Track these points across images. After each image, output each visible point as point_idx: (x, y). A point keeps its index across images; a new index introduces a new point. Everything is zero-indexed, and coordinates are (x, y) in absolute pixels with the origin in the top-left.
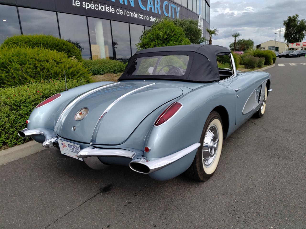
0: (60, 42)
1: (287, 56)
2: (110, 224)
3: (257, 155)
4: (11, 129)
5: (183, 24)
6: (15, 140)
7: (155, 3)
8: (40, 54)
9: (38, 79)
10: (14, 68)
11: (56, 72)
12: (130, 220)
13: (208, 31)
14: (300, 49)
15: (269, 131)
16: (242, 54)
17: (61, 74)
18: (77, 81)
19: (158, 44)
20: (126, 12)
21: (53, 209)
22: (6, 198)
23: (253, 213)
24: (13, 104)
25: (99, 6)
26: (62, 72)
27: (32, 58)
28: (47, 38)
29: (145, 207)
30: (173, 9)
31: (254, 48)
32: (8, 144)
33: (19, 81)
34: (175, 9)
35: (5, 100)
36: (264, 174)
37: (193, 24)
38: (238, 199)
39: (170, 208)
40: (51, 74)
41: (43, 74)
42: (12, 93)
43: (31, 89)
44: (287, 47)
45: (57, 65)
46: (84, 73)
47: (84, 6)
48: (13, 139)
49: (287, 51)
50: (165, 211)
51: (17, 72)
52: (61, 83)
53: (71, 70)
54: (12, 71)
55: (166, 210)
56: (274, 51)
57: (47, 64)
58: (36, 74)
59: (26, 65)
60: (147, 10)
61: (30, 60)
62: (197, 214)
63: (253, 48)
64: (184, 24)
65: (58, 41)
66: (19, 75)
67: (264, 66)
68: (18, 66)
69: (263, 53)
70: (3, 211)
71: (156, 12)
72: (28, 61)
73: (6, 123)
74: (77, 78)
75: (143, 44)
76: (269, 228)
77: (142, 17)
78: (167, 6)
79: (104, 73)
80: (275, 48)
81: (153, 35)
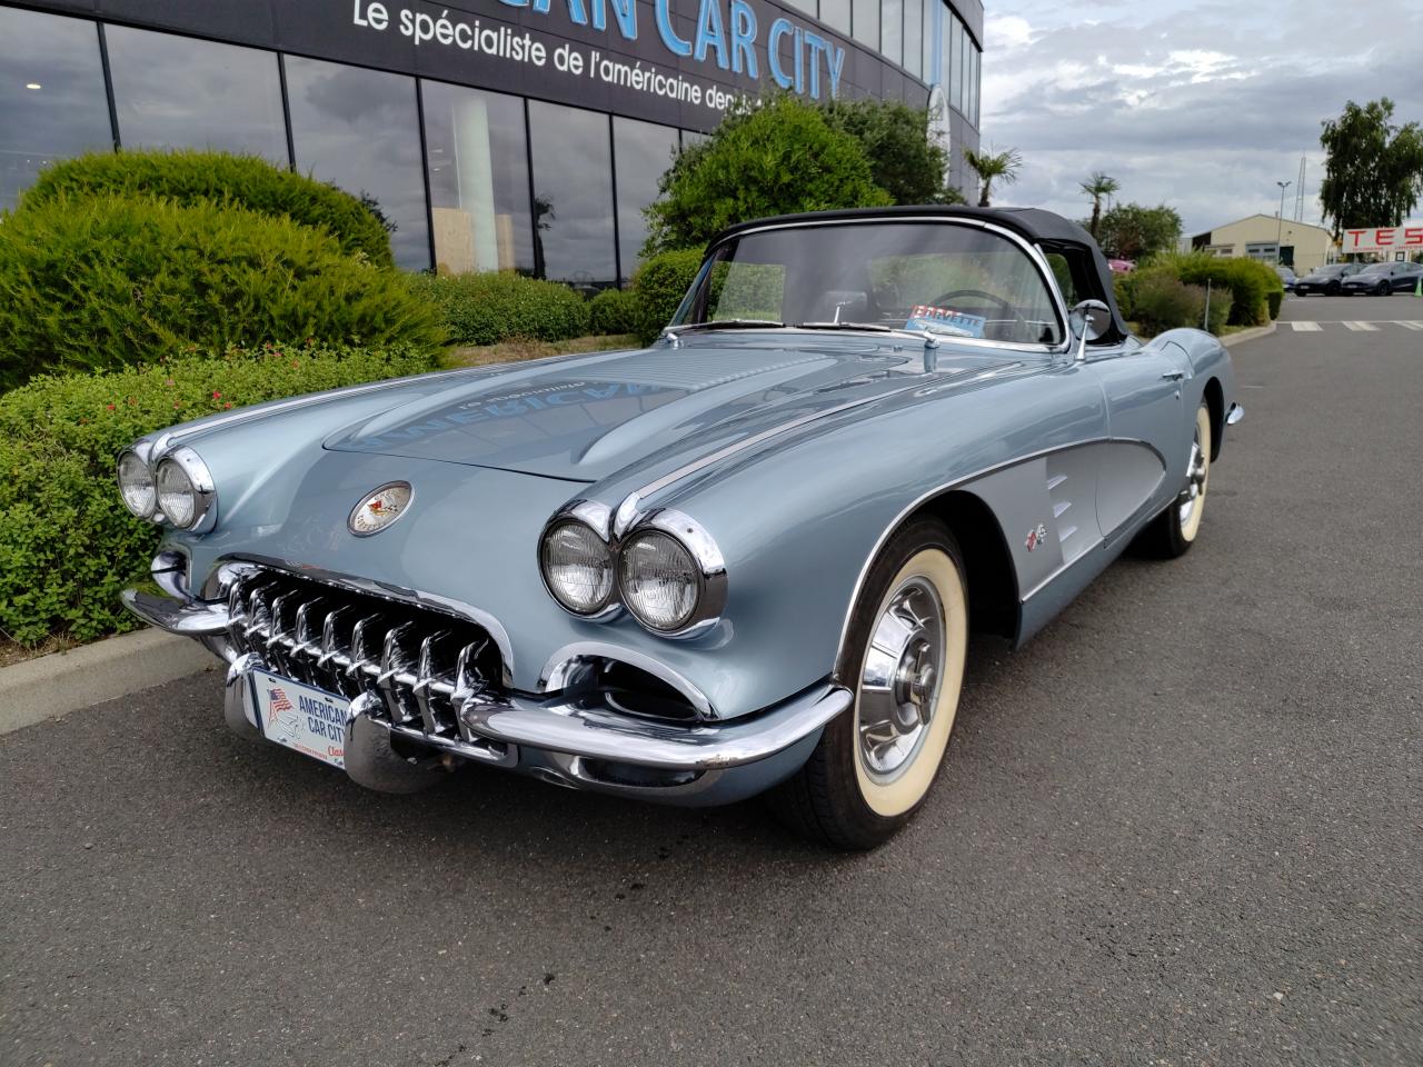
0: (299, 187)
1: (1333, 289)
2: (554, 969)
3: (1203, 703)
4: (89, 562)
5: (860, 123)
6: (107, 609)
7: (734, 26)
8: (220, 229)
9: (211, 344)
10: (102, 290)
11: (294, 313)
12: (643, 956)
13: (973, 161)
14: (1392, 257)
15: (1255, 605)
16: (1127, 273)
17: (316, 324)
18: (385, 355)
19: (748, 208)
20: (598, 65)
21: (294, 906)
22: (76, 856)
23: (1193, 935)
24: (103, 445)
25: (473, 32)
26: (318, 313)
27: (182, 248)
28: (238, 170)
29: (709, 905)
30: (813, 55)
31: (1184, 247)
32: (73, 628)
33: (122, 346)
34: (823, 54)
35: (67, 430)
36: (1238, 780)
37: (908, 122)
38: (1122, 879)
39: (819, 912)
40: (271, 320)
41: (234, 318)
42: (100, 395)
43: (182, 384)
44: (1335, 249)
45: (296, 282)
46: (416, 325)
47: (407, 28)
48: (98, 606)
49: (1330, 265)
50: (798, 921)
51: (115, 307)
52: (315, 361)
53: (359, 308)
54: (95, 303)
55: (804, 916)
56: (1272, 265)
57: (252, 275)
58: (200, 318)
59: (159, 278)
60: (693, 55)
61: (178, 255)
62: (945, 937)
63: (1178, 245)
64: (864, 123)
65: (287, 184)
66: (125, 321)
67: (1226, 327)
68: (121, 282)
69: (1224, 268)
70: (67, 907)
71: (737, 67)
72: (165, 258)
73: (71, 531)
74: (385, 344)
75: (679, 209)
76: (1268, 997)
77: (672, 90)
78: (786, 41)
79: (493, 337)
80: (1277, 253)
81: (726, 167)
